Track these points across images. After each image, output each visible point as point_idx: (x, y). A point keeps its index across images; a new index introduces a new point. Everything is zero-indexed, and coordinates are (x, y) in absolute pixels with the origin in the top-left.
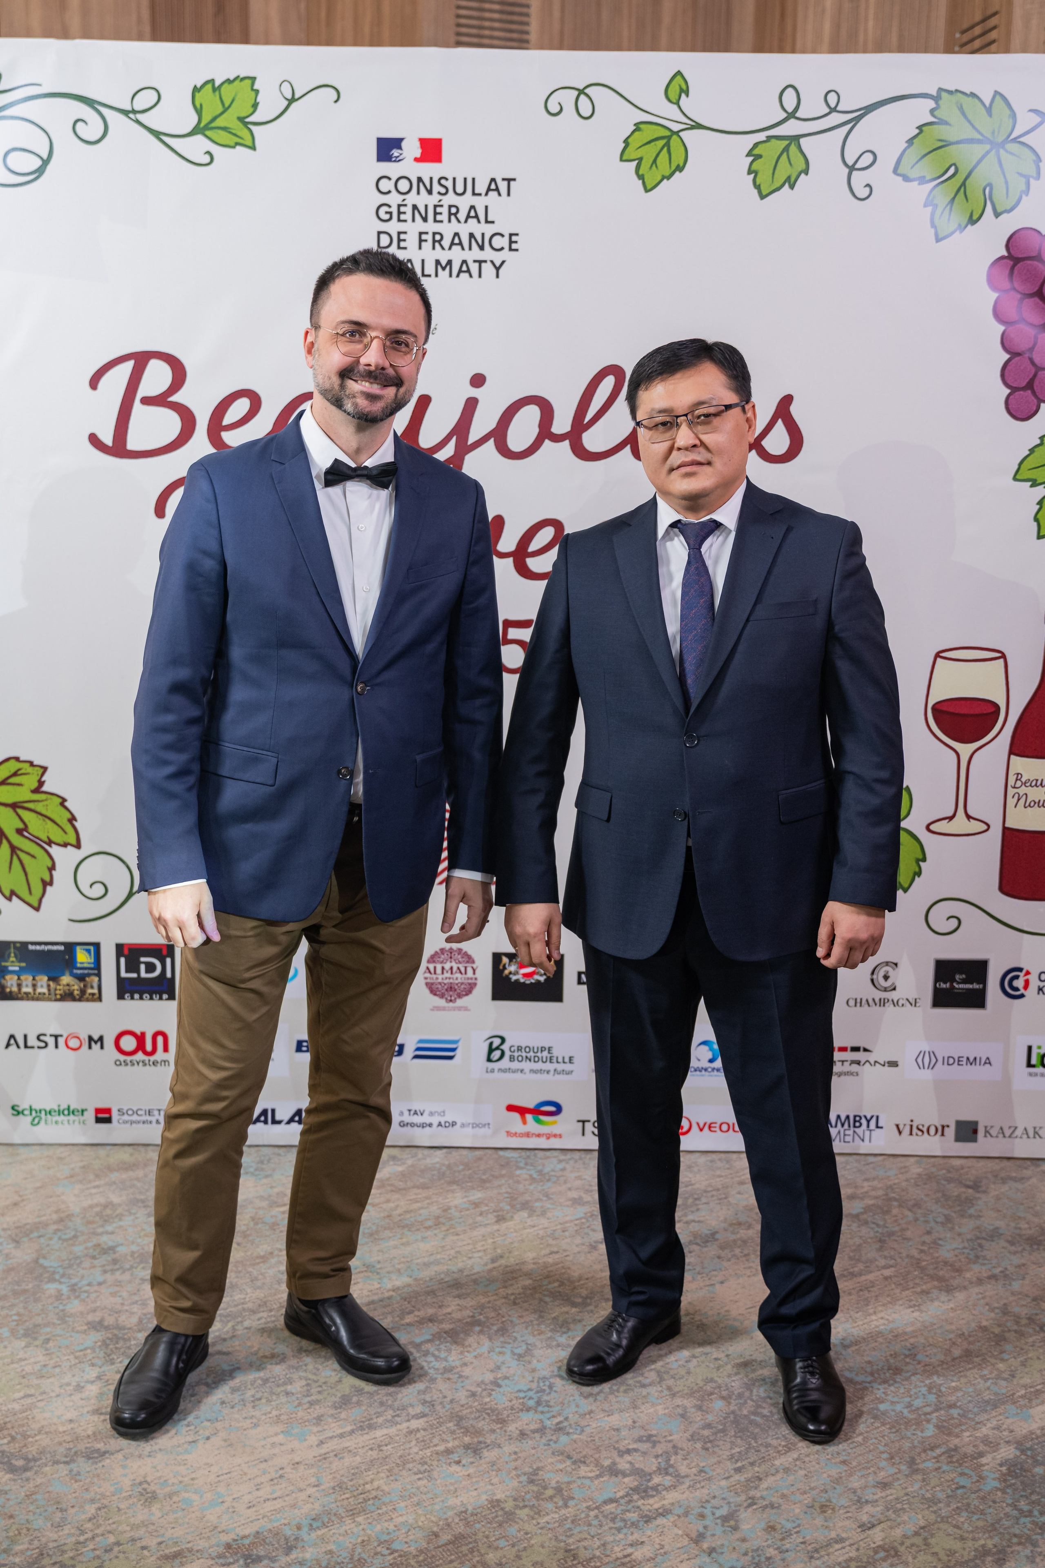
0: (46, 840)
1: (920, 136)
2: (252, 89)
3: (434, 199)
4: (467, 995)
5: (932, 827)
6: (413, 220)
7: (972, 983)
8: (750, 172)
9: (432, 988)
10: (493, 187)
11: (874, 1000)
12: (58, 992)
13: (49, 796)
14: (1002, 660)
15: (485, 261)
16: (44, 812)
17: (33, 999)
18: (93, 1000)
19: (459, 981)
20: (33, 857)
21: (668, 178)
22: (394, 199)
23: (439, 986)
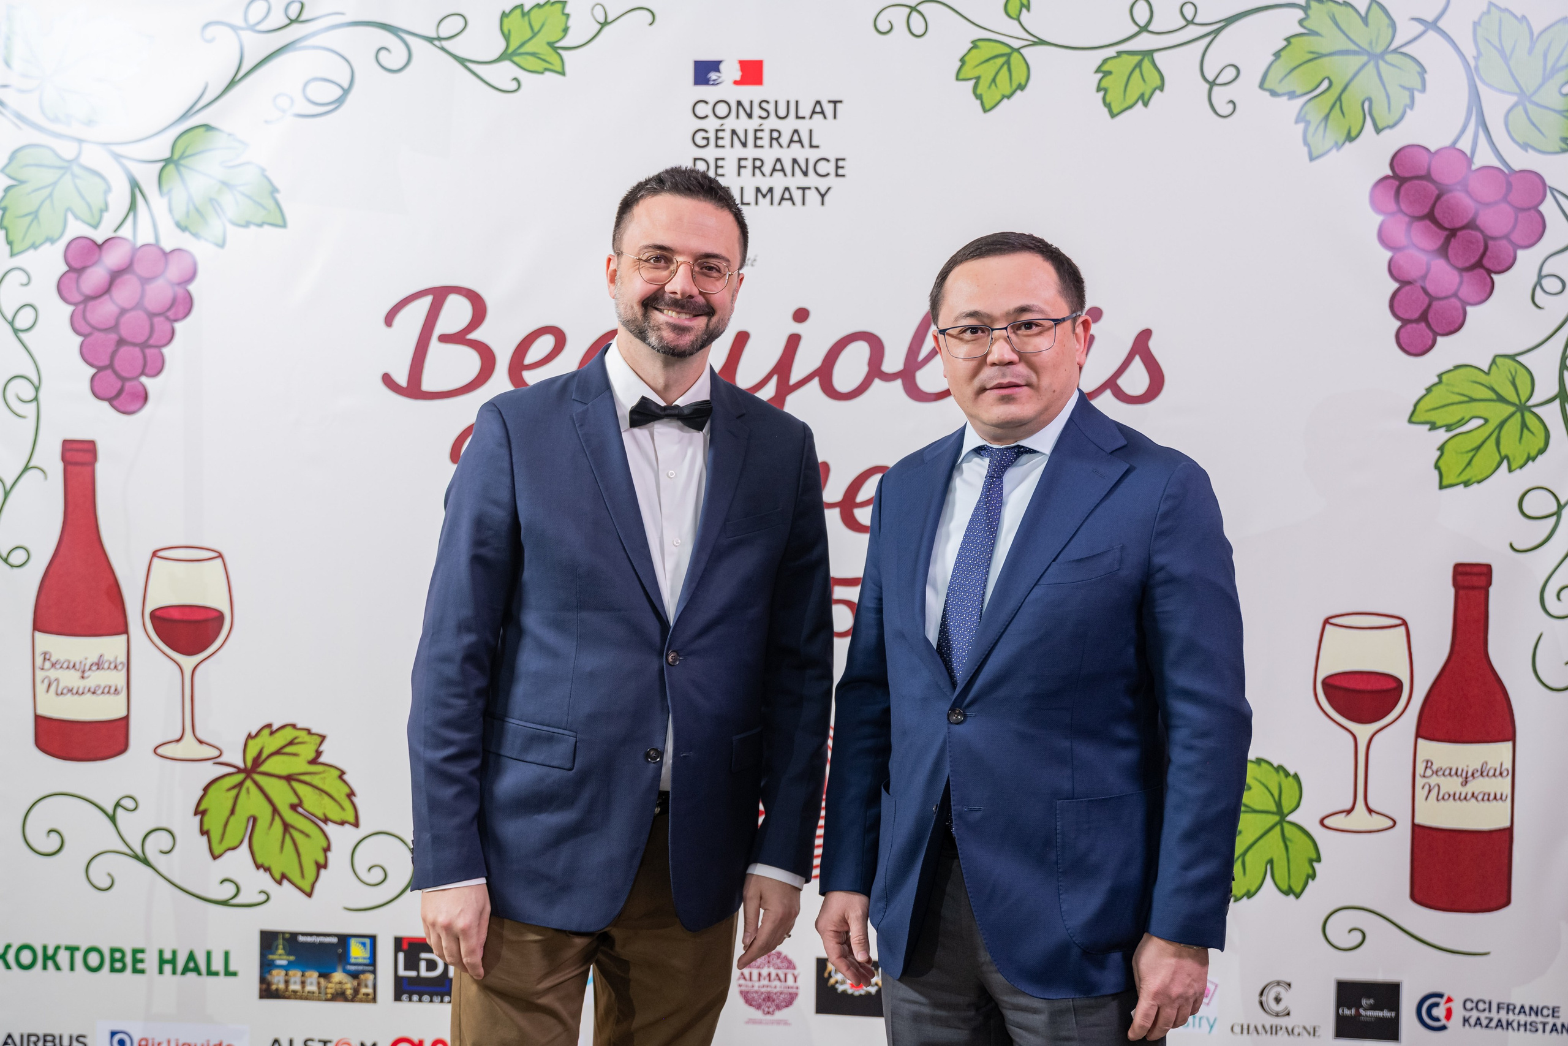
0: (321, 816)
1: (1288, 49)
2: (563, 14)
3: (755, 123)
4: (787, 1006)
5: (1326, 822)
6: (732, 146)
7: (1382, 1010)
8: (1099, 89)
9: (748, 998)
10: (817, 109)
11: (1264, 1027)
12: (329, 991)
13: (327, 768)
14: (1402, 629)
15: (809, 188)
16: (321, 786)
17: (302, 998)
18: (367, 1001)
19: (778, 989)
20: (307, 836)
21: (1009, 97)
22: (712, 124)
23: (755, 995)
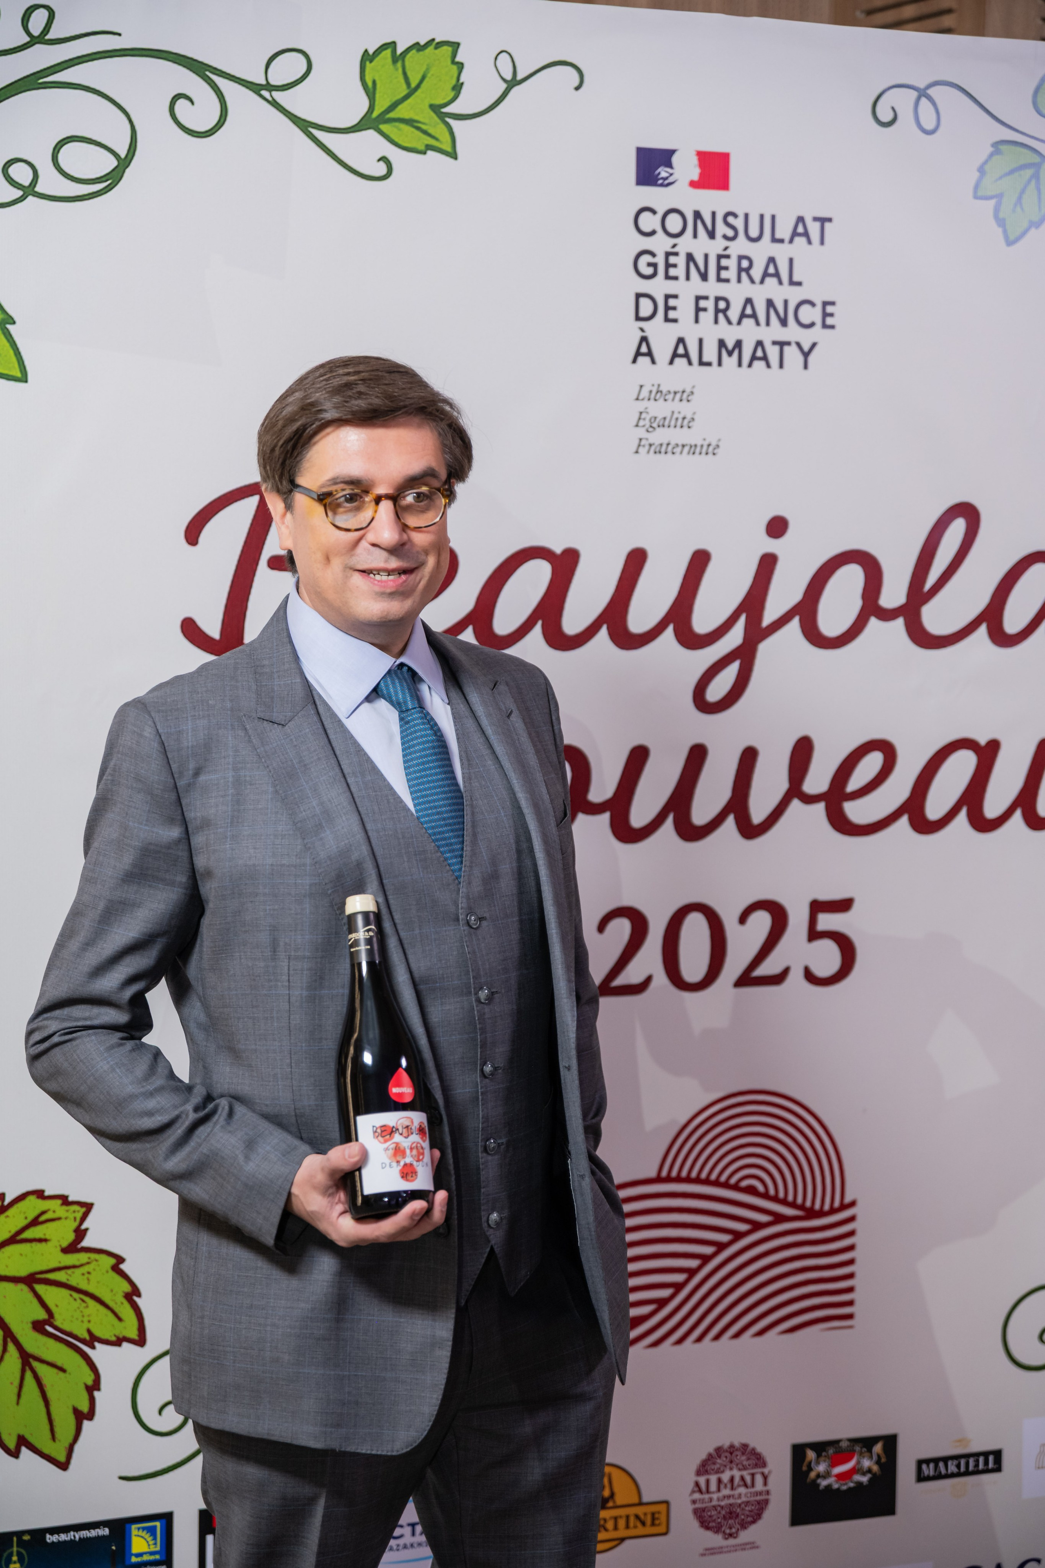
0: (86, 1336)
2: (453, 62)
3: (716, 247)
4: (755, 1521)
6: (688, 278)
10: (800, 230)
13: (93, 1256)
15: (789, 343)
16: (83, 1286)
19: (744, 1499)
20: (62, 1370)
22: (660, 244)
23: (714, 1513)
